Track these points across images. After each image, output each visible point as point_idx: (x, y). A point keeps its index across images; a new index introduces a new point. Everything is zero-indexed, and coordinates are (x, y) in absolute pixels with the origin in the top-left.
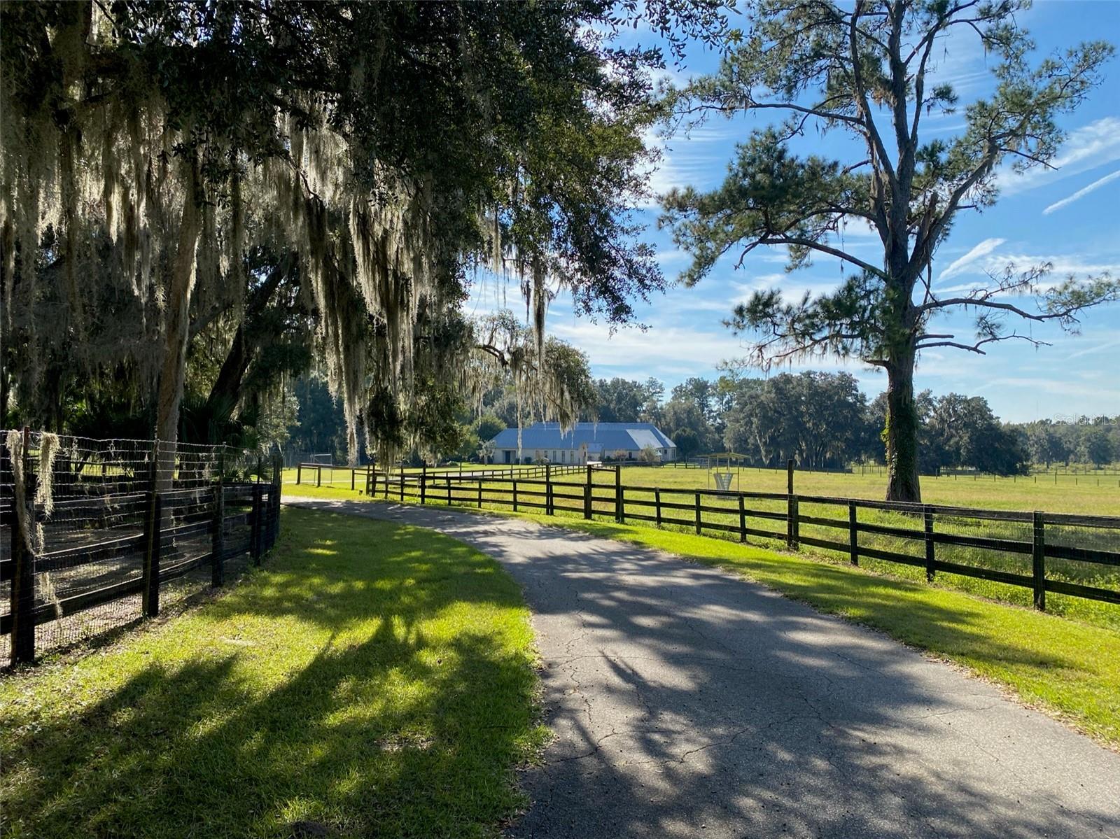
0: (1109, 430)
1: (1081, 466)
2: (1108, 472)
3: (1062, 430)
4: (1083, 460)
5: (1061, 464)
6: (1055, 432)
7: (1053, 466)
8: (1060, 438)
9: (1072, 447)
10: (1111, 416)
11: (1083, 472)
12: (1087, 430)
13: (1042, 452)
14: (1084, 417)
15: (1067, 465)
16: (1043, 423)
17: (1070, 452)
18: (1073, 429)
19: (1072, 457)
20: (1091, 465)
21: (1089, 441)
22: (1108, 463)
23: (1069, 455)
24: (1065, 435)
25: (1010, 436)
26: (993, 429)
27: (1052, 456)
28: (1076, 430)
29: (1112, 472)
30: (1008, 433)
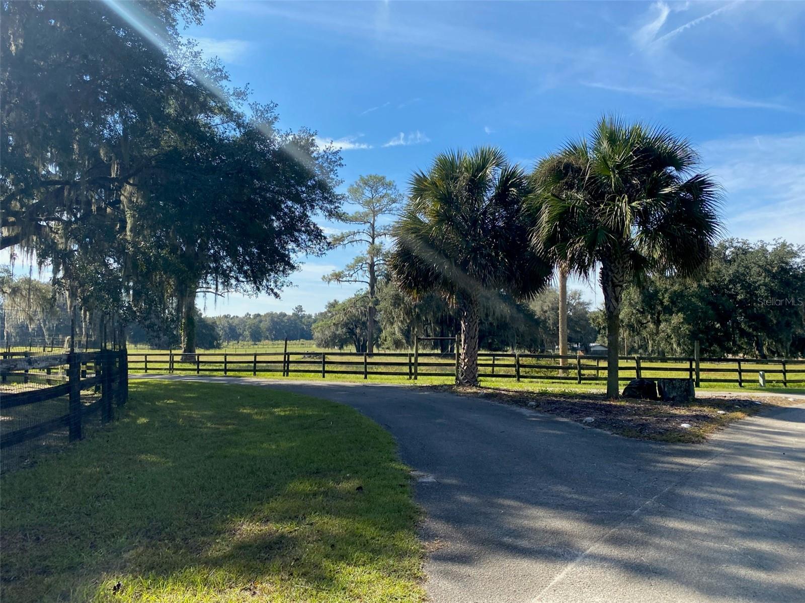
0: (261, 321)
1: (245, 343)
2: (260, 346)
3: (236, 321)
4: (247, 340)
5: (235, 342)
6: (233, 322)
7: (231, 343)
8: (235, 327)
9: (241, 331)
10: (262, 313)
11: (247, 347)
12: (249, 322)
13: (225, 335)
14: (248, 314)
15: (238, 342)
16: (226, 317)
17: (240, 335)
18: (243, 321)
19: (241, 338)
20: (251, 342)
21: (251, 328)
22: (260, 341)
23: (239, 337)
24: (238, 325)
25: (211, 326)
26: (202, 322)
27: (230, 338)
28: (244, 322)
29: (262, 346)
30: (211, 324)
